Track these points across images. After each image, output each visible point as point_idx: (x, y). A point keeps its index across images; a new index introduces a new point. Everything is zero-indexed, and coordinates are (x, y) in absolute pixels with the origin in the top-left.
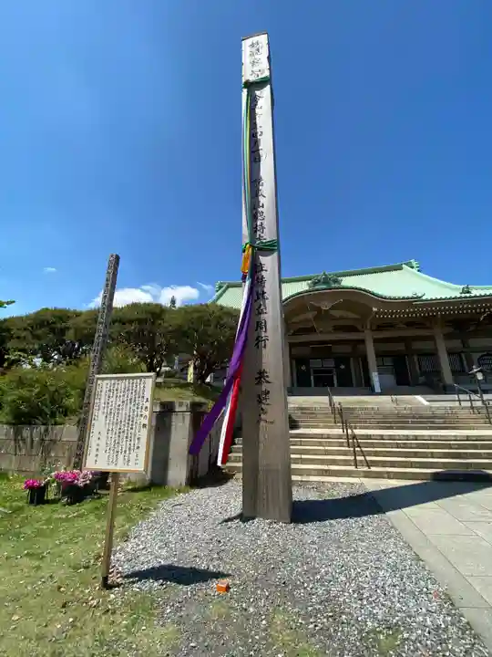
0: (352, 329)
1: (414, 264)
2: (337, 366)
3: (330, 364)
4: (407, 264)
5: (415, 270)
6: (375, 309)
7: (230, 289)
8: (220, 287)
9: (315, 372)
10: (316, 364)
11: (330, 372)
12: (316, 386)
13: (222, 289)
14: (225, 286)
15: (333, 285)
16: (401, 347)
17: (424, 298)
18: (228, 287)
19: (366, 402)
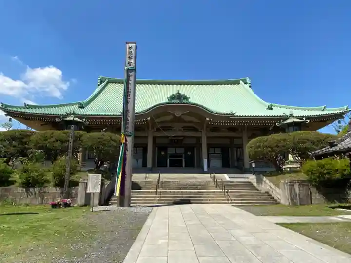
0: (195, 130)
1: (248, 81)
2: (186, 153)
3: (181, 151)
4: (243, 81)
5: (247, 86)
6: (207, 119)
7: (110, 85)
8: (102, 82)
9: (171, 156)
10: (171, 151)
11: (181, 156)
12: (170, 166)
13: (103, 84)
14: (107, 80)
15: (184, 101)
16: (227, 141)
17: (236, 115)
18: (108, 83)
19: (195, 178)
